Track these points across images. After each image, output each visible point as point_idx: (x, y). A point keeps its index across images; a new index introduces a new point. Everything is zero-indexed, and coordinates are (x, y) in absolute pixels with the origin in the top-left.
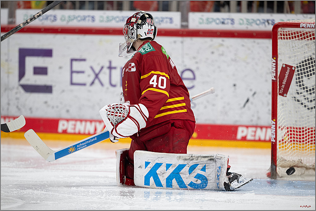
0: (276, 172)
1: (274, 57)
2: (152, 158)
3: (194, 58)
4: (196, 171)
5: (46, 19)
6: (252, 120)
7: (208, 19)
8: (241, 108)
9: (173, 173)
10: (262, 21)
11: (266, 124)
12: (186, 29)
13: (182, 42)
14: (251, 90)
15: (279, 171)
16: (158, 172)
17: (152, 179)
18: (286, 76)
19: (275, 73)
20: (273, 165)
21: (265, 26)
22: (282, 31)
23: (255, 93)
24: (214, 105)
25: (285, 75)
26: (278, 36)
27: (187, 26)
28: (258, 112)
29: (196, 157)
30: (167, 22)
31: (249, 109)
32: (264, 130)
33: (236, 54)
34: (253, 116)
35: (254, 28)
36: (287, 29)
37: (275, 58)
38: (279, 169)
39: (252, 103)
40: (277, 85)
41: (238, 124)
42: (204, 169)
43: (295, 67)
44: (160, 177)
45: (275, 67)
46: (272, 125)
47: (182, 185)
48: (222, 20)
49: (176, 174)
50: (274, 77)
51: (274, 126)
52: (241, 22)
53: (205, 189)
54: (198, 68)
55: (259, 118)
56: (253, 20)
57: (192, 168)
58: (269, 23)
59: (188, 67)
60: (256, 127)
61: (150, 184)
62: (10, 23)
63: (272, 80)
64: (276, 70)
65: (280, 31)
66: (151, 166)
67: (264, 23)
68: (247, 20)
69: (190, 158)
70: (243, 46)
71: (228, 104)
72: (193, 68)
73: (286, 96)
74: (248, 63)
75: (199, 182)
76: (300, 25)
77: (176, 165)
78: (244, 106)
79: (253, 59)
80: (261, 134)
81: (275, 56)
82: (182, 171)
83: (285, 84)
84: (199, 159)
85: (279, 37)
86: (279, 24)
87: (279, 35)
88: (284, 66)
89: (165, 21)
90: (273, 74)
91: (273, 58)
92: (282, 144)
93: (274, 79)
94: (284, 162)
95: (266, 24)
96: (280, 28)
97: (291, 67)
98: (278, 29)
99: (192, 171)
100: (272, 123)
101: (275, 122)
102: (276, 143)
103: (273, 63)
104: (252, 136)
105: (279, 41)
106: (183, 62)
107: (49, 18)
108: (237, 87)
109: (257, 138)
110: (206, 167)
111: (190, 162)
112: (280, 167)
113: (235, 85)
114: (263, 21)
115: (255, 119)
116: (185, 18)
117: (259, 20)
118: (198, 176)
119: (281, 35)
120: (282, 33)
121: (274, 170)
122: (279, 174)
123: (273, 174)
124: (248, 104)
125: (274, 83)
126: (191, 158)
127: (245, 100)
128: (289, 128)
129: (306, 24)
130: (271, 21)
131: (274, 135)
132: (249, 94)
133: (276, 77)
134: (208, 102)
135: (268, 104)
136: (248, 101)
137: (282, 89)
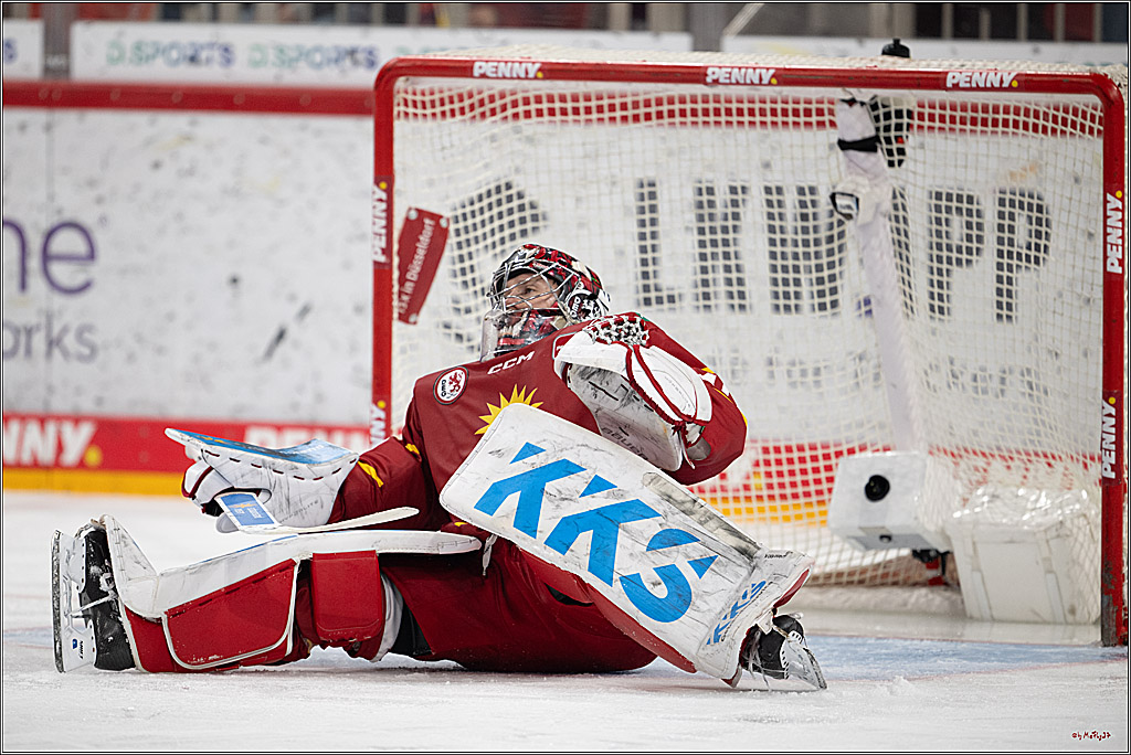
1: (381, 181)
3: (92, 183)
6: (295, 406)
7: (138, 47)
8: (258, 363)
10: (330, 53)
12: (62, 82)
13: (48, 128)
14: (292, 298)
18: (421, 253)
19: (384, 238)
21: (343, 71)
22: (410, 92)
23: (305, 311)
24: (160, 350)
25: (417, 248)
26: (396, 110)
27: (67, 70)
28: (316, 376)
31: (287, 365)
33: (237, 171)
34: (300, 389)
35: (305, 76)
36: (428, 84)
37: (383, 185)
39: (297, 345)
40: (391, 279)
41: (245, 417)
43: (448, 220)
45: (384, 215)
46: (375, 423)
48: (189, 52)
50: (380, 252)
51: (382, 425)
52: (258, 55)
54: (103, 220)
55: (319, 398)
56: (301, 50)
58: (356, 63)
59: (67, 216)
60: (311, 428)
63: (375, 262)
64: (389, 227)
65: (401, 91)
67: (339, 61)
68: (281, 50)
70: (264, 141)
71: (212, 346)
72: (88, 219)
73: (415, 323)
74: (281, 203)
76: (472, 68)
78: (269, 353)
79: (300, 188)
81: (385, 176)
83: (415, 279)
85: (399, 113)
86: (399, 65)
87: (398, 105)
88: (413, 215)
90: (377, 242)
91: (377, 183)
93: (382, 259)
95: (347, 63)
96: (402, 79)
97: (436, 217)
98: (394, 83)
100: (375, 416)
101: (383, 410)
103: (378, 204)
105: (400, 127)
106: (51, 197)
108: (243, 286)
113: (235, 281)
114: (335, 54)
115: (307, 399)
116: (56, 43)
117: (323, 50)
119: (406, 105)
120: (410, 97)
124: (284, 349)
125: (381, 273)
127: (272, 332)
129: (495, 64)
130: (364, 50)
132: (286, 314)
133: (387, 251)
134: (139, 339)
135: (354, 348)
136: (281, 336)
137: (405, 298)
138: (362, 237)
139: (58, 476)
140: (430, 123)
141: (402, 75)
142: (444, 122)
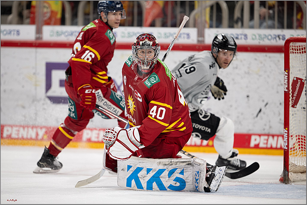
0: (289, 178)
1: (286, 70)
2: (134, 163)
4: (175, 175)
5: (71, 35)
6: (264, 129)
8: (254, 118)
9: (153, 177)
10: (273, 36)
11: (277, 133)
12: (202, 44)
14: (263, 101)
15: (291, 177)
16: (139, 175)
17: (133, 182)
18: (297, 89)
19: (287, 85)
20: (285, 170)
21: (276, 41)
22: (294, 46)
23: (267, 104)
25: (296, 87)
27: (203, 41)
28: (270, 121)
29: (175, 162)
30: (184, 37)
31: (262, 119)
32: (276, 138)
33: (249, 68)
34: (265, 125)
35: (266, 42)
36: (298, 44)
37: (287, 71)
38: (291, 174)
39: (264, 113)
40: (289, 96)
41: (251, 132)
42: (182, 173)
44: (141, 180)
45: (287, 79)
46: (285, 134)
47: (162, 188)
48: (236, 36)
49: (156, 178)
50: (286, 88)
51: (287, 134)
52: (254, 37)
53: (183, 190)
55: (270, 127)
56: (265, 35)
57: (171, 173)
58: (280, 39)
60: (268, 135)
61: (132, 186)
62: (37, 38)
63: (284, 91)
64: (288, 82)
65: (292, 46)
66: (132, 170)
67: (275, 38)
68: (260, 35)
69: (169, 164)
70: (256, 59)
71: (242, 114)
73: (296, 107)
74: (260, 76)
75: (178, 184)
77: (156, 170)
78: (257, 116)
79: (265, 72)
80: (272, 142)
81: (287, 69)
82: (162, 175)
83: (296, 96)
84: (178, 164)
85: (291, 52)
86: (291, 39)
87: (291, 50)
88: (295, 79)
89: (182, 37)
90: (285, 86)
91: (285, 70)
92: (293, 151)
93: (287, 90)
94: (294, 167)
95: (277, 39)
96: (292, 43)
98: (289, 44)
99: (172, 174)
100: (285, 132)
101: (287, 130)
102: (288, 150)
103: (286, 76)
104: (264, 144)
105: (291, 56)
107: (74, 34)
108: (250, 98)
109: (269, 146)
110: (184, 171)
111: (170, 167)
112: (292, 173)
113: (248, 96)
114: (275, 36)
115: (267, 128)
117: (271, 35)
118: (177, 180)
119: (293, 50)
120: (294, 48)
121: (287, 175)
122: (291, 179)
123: (285, 179)
124: (261, 114)
125: (286, 95)
126: (171, 164)
127: (258, 110)
128: (297, 136)
130: (282, 36)
131: (287, 143)
132: (262, 105)
133: (288, 88)
134: (223, 112)
135: (280, 114)
136: (260, 111)
137: (293, 101)
138: (282, 85)
139: (201, 148)
140: (299, 54)
141: (292, 42)
142: (303, 54)
